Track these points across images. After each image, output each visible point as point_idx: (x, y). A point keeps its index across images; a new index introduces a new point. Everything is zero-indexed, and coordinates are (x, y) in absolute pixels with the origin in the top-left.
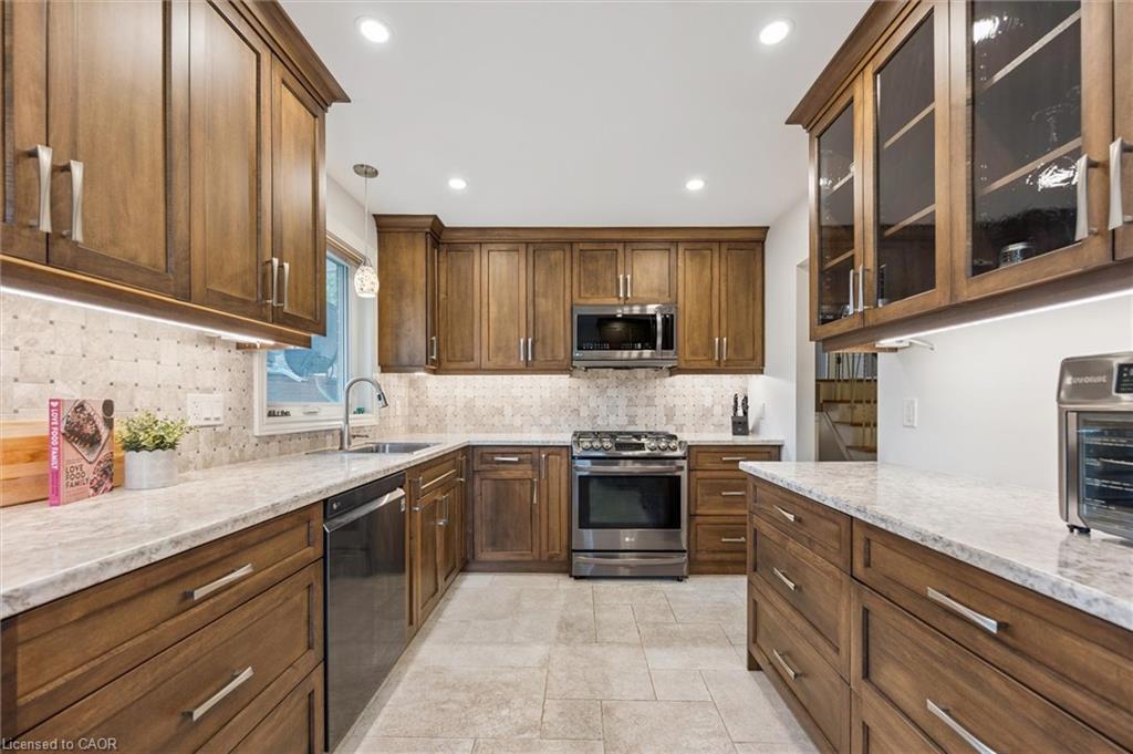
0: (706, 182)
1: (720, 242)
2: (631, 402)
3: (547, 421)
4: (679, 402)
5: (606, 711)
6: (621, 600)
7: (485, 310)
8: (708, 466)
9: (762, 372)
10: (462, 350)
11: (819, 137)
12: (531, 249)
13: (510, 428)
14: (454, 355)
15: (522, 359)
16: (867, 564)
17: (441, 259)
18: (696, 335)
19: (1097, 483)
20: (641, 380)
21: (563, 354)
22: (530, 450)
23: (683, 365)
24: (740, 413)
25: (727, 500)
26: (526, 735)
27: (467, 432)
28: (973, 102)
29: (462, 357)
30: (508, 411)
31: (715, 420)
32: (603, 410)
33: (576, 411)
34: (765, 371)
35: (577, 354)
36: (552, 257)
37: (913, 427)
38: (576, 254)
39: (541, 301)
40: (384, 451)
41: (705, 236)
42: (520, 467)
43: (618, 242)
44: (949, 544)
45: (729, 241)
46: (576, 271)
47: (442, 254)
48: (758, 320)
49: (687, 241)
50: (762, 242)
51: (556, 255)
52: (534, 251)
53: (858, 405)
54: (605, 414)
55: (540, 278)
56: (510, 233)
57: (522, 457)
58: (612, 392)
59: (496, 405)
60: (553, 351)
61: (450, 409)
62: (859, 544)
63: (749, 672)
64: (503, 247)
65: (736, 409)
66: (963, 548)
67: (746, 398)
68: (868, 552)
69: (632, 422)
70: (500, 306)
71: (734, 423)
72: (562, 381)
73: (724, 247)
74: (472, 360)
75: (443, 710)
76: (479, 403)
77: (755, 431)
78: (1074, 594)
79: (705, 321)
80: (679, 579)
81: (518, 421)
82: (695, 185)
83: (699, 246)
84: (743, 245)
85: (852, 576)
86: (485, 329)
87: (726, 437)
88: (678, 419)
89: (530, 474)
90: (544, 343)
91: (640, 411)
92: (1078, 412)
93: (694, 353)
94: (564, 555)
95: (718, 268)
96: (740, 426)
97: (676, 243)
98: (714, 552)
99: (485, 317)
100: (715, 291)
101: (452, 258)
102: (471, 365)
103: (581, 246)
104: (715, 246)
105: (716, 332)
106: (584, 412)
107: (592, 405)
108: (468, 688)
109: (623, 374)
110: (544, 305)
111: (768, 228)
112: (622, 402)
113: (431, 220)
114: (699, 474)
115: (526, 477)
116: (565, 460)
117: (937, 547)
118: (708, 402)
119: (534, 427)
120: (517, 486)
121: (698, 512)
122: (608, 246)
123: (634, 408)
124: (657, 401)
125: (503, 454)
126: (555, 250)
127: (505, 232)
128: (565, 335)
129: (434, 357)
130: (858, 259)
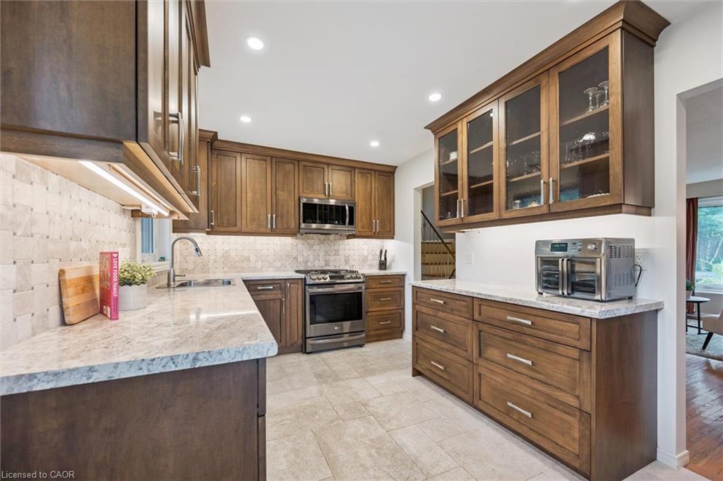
0: (380, 144)
1: (375, 171)
2: (327, 253)
3: (279, 264)
4: (351, 253)
5: (365, 405)
6: (337, 360)
7: (244, 195)
8: (374, 286)
9: (393, 238)
10: (229, 220)
11: (439, 139)
12: (274, 160)
13: (255, 270)
14: (223, 223)
15: (269, 226)
16: (480, 314)
17: (213, 160)
18: (364, 218)
19: (545, 279)
20: (332, 241)
21: (293, 224)
22: (279, 282)
23: (358, 234)
24: (383, 259)
25: (384, 303)
26: (336, 422)
27: (225, 272)
28: (506, 149)
29: (229, 224)
30: (253, 259)
31: (369, 263)
32: (311, 258)
33: (296, 258)
34: (395, 237)
35: (303, 225)
36: (287, 168)
37: (471, 264)
38: (301, 168)
39: (280, 192)
40: (190, 285)
41: (369, 167)
42: (273, 292)
43: (325, 164)
44: (516, 300)
45: (380, 171)
46: (301, 178)
47: (214, 156)
48: (392, 212)
49: (360, 168)
50: (393, 173)
51: (289, 167)
52: (276, 162)
53: (428, 255)
54: (312, 260)
55: (280, 178)
56: (262, 149)
57: (276, 286)
58: (316, 247)
59: (244, 254)
60: (287, 223)
61: (212, 258)
62: (476, 307)
63: (414, 378)
64: (256, 157)
65: (381, 256)
66: (520, 300)
67: (386, 251)
68: (480, 309)
69: (327, 264)
70: (254, 194)
71: (380, 264)
72: (288, 241)
73: (377, 173)
74: (236, 226)
75: (283, 425)
76: (233, 254)
77: (390, 268)
78: (553, 307)
79: (368, 212)
80: (361, 346)
81: (259, 264)
82: (375, 144)
83: (365, 171)
84: (384, 174)
85: (473, 320)
86: (244, 207)
87: (375, 271)
88: (351, 262)
89: (280, 296)
90: (282, 217)
91: (332, 258)
92: (541, 257)
93: (363, 227)
94: (300, 342)
95: (375, 184)
96: (383, 265)
97: (354, 168)
98: (377, 330)
99: (244, 199)
100: (373, 196)
101: (221, 159)
102: (235, 229)
103: (304, 163)
104: (373, 172)
105: (373, 217)
106: (300, 259)
107: (305, 254)
108: (289, 413)
109: (322, 237)
110: (282, 195)
111: (396, 167)
112: (322, 254)
113: (212, 134)
114: (370, 290)
115: (277, 297)
116: (300, 287)
117: (511, 302)
118: (365, 253)
119: (270, 269)
120: (272, 304)
121: (370, 310)
122: (319, 165)
123: (328, 256)
124: (340, 253)
125: (262, 285)
126: (289, 163)
127: (258, 148)
128: (295, 214)
129: (213, 224)
130: (459, 195)
